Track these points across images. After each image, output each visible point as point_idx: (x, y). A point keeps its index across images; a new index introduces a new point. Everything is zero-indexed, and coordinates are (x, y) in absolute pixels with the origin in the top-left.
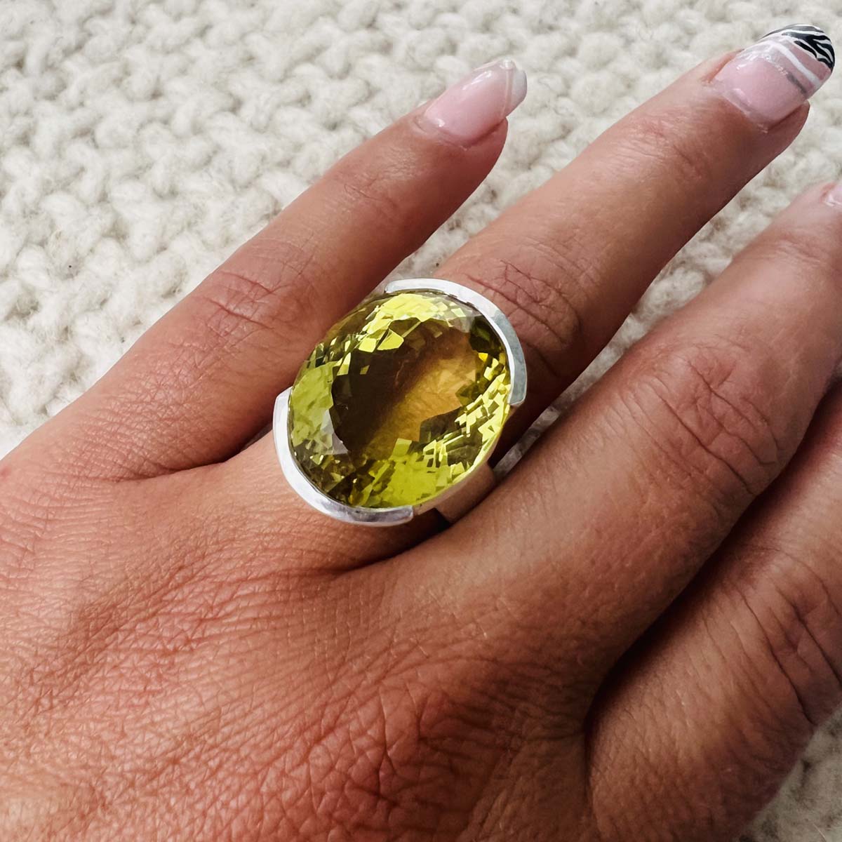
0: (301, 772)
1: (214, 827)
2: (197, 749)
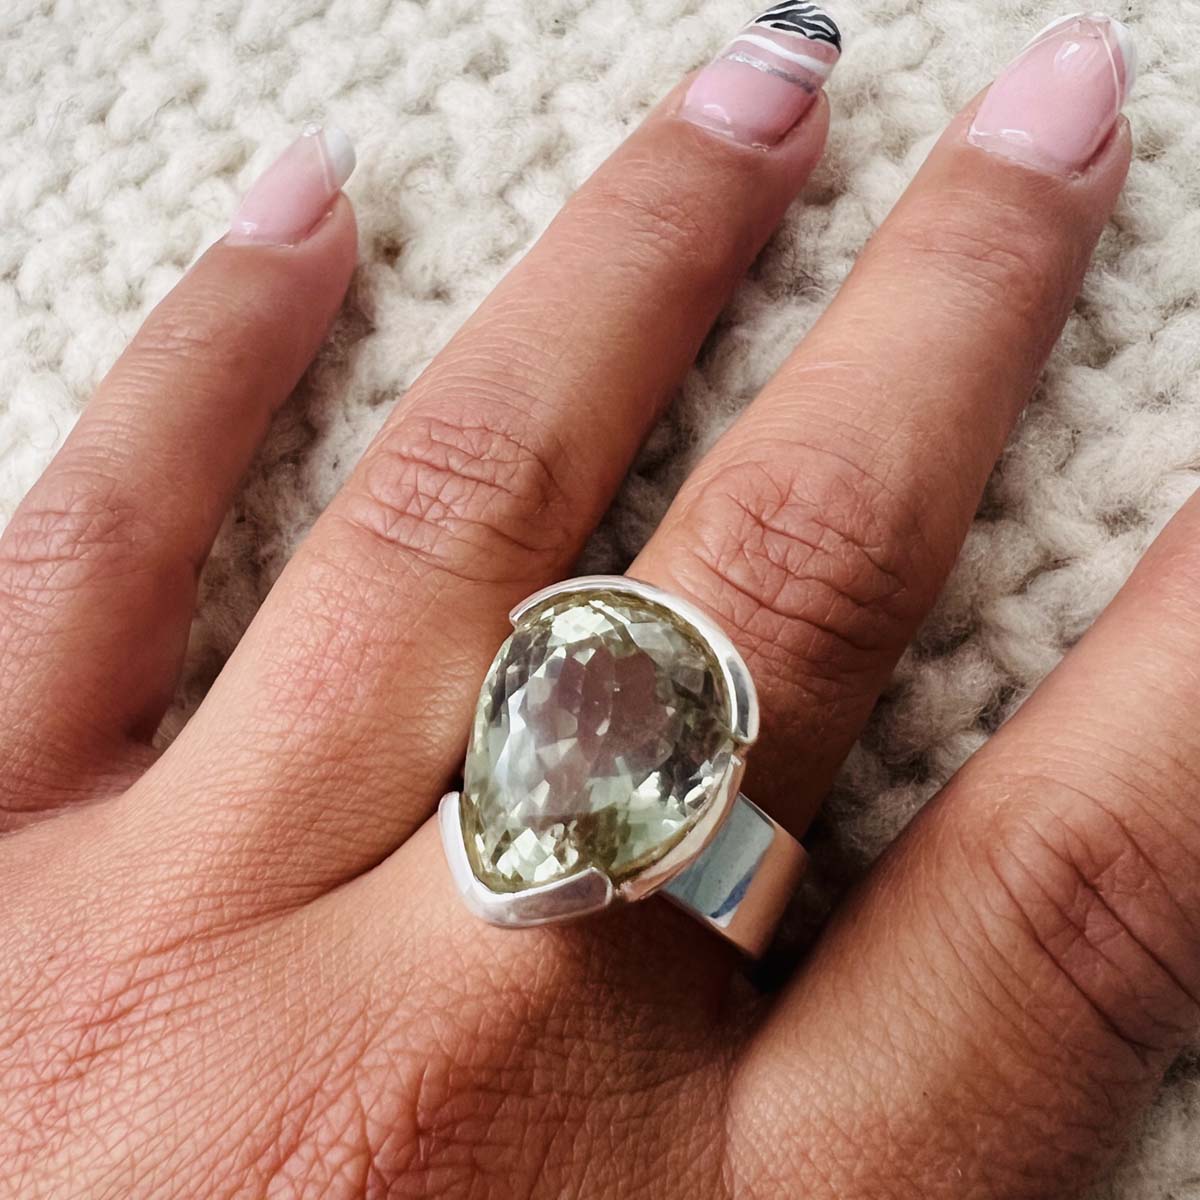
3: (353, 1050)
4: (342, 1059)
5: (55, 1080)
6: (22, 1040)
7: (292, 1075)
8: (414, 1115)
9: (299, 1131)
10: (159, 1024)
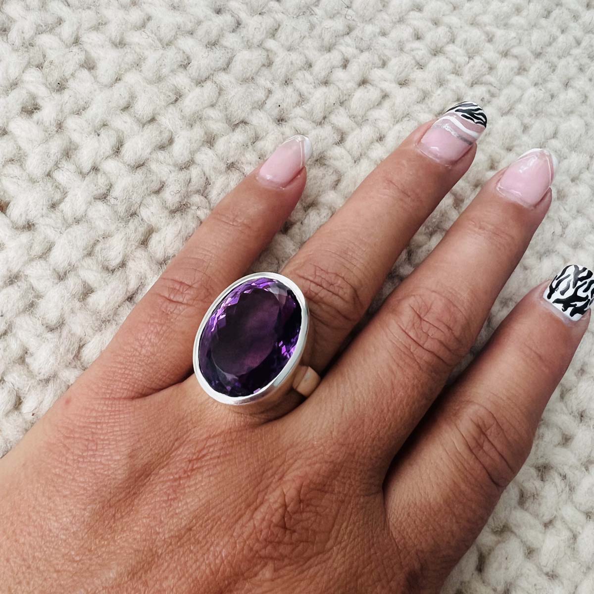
0: (251, 524)
1: (214, 555)
2: (200, 522)
3: (280, 475)
4: (277, 477)
5: (180, 478)
6: (167, 467)
7: (261, 481)
8: (299, 496)
9: (264, 498)
10: (216, 461)
